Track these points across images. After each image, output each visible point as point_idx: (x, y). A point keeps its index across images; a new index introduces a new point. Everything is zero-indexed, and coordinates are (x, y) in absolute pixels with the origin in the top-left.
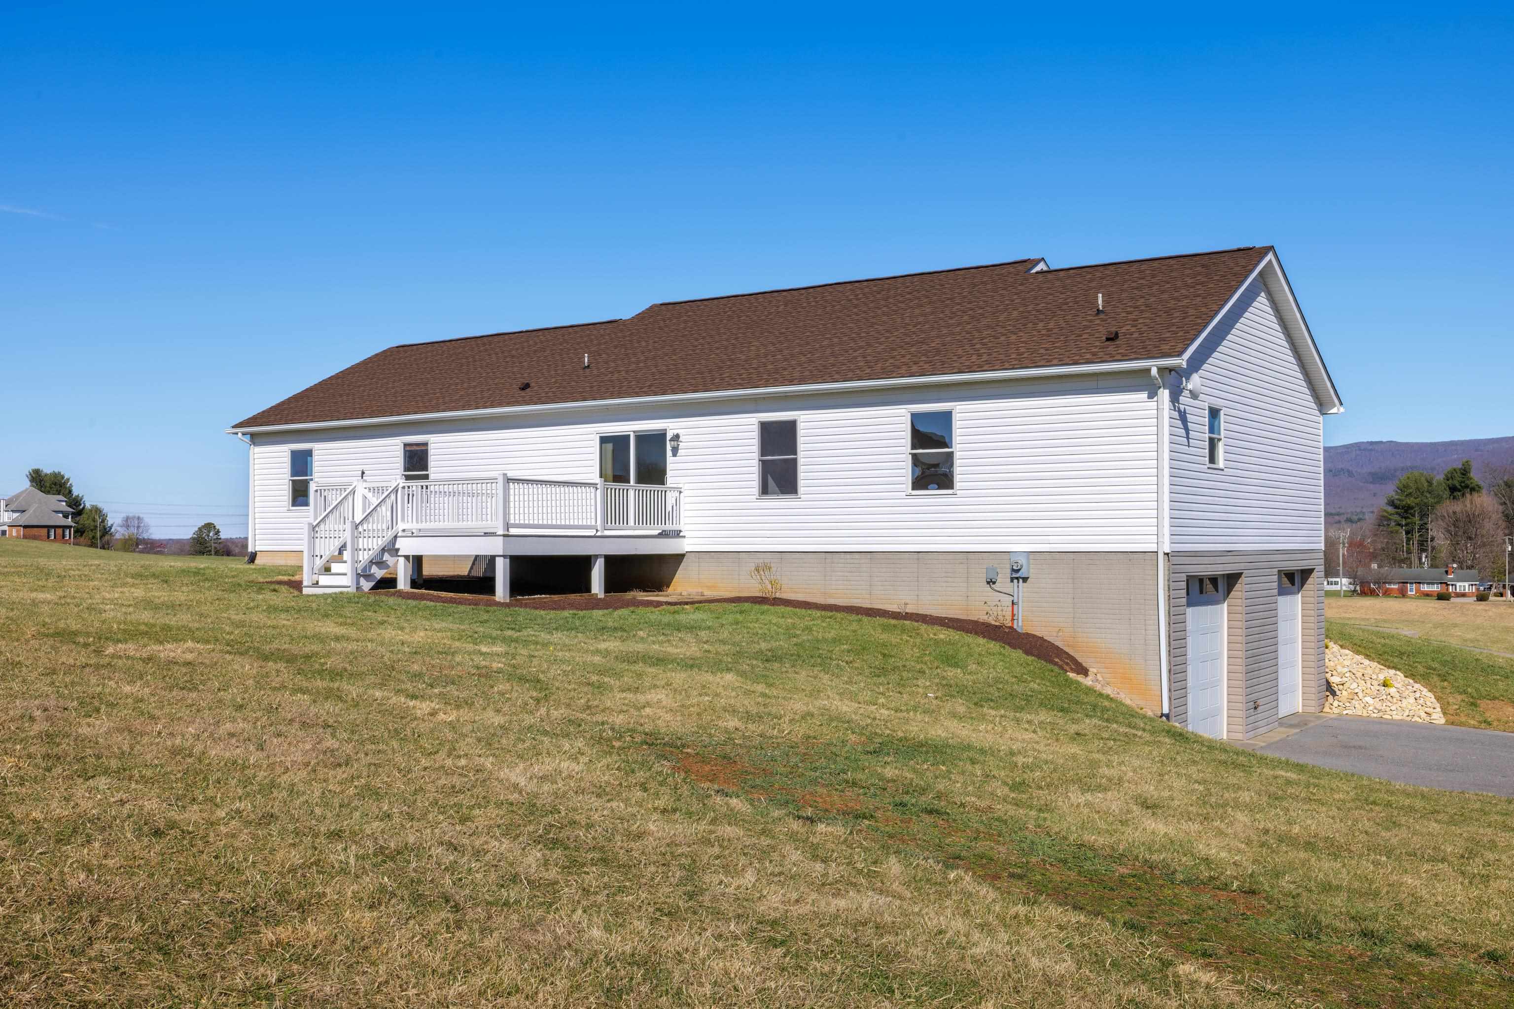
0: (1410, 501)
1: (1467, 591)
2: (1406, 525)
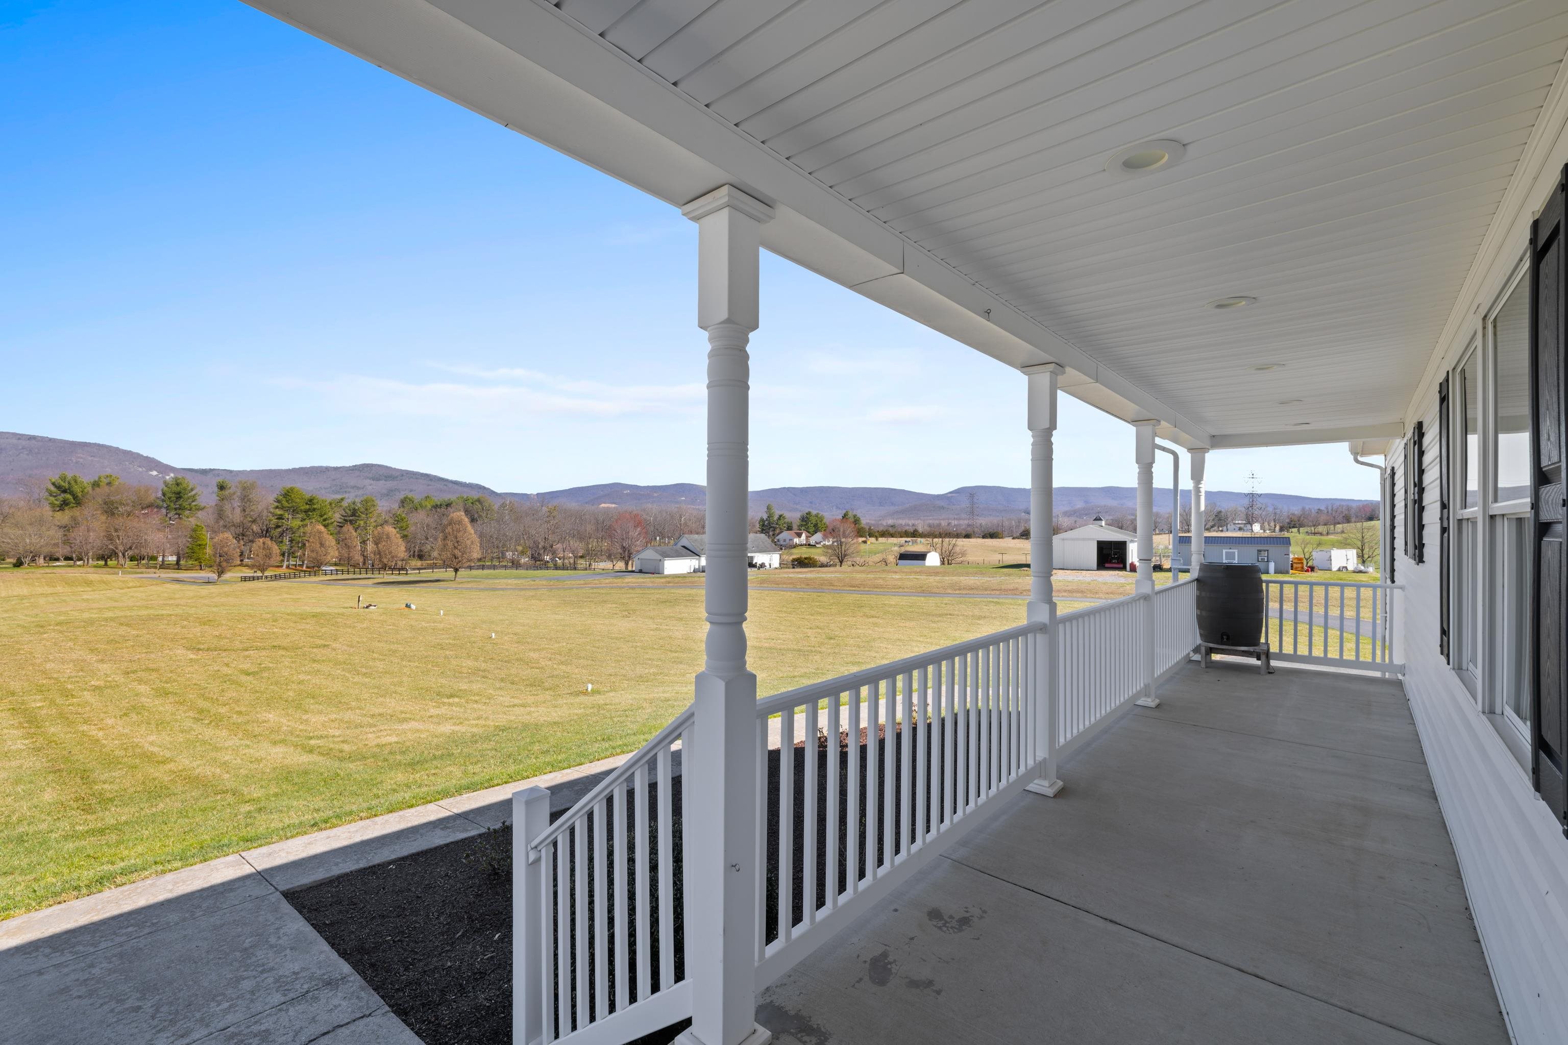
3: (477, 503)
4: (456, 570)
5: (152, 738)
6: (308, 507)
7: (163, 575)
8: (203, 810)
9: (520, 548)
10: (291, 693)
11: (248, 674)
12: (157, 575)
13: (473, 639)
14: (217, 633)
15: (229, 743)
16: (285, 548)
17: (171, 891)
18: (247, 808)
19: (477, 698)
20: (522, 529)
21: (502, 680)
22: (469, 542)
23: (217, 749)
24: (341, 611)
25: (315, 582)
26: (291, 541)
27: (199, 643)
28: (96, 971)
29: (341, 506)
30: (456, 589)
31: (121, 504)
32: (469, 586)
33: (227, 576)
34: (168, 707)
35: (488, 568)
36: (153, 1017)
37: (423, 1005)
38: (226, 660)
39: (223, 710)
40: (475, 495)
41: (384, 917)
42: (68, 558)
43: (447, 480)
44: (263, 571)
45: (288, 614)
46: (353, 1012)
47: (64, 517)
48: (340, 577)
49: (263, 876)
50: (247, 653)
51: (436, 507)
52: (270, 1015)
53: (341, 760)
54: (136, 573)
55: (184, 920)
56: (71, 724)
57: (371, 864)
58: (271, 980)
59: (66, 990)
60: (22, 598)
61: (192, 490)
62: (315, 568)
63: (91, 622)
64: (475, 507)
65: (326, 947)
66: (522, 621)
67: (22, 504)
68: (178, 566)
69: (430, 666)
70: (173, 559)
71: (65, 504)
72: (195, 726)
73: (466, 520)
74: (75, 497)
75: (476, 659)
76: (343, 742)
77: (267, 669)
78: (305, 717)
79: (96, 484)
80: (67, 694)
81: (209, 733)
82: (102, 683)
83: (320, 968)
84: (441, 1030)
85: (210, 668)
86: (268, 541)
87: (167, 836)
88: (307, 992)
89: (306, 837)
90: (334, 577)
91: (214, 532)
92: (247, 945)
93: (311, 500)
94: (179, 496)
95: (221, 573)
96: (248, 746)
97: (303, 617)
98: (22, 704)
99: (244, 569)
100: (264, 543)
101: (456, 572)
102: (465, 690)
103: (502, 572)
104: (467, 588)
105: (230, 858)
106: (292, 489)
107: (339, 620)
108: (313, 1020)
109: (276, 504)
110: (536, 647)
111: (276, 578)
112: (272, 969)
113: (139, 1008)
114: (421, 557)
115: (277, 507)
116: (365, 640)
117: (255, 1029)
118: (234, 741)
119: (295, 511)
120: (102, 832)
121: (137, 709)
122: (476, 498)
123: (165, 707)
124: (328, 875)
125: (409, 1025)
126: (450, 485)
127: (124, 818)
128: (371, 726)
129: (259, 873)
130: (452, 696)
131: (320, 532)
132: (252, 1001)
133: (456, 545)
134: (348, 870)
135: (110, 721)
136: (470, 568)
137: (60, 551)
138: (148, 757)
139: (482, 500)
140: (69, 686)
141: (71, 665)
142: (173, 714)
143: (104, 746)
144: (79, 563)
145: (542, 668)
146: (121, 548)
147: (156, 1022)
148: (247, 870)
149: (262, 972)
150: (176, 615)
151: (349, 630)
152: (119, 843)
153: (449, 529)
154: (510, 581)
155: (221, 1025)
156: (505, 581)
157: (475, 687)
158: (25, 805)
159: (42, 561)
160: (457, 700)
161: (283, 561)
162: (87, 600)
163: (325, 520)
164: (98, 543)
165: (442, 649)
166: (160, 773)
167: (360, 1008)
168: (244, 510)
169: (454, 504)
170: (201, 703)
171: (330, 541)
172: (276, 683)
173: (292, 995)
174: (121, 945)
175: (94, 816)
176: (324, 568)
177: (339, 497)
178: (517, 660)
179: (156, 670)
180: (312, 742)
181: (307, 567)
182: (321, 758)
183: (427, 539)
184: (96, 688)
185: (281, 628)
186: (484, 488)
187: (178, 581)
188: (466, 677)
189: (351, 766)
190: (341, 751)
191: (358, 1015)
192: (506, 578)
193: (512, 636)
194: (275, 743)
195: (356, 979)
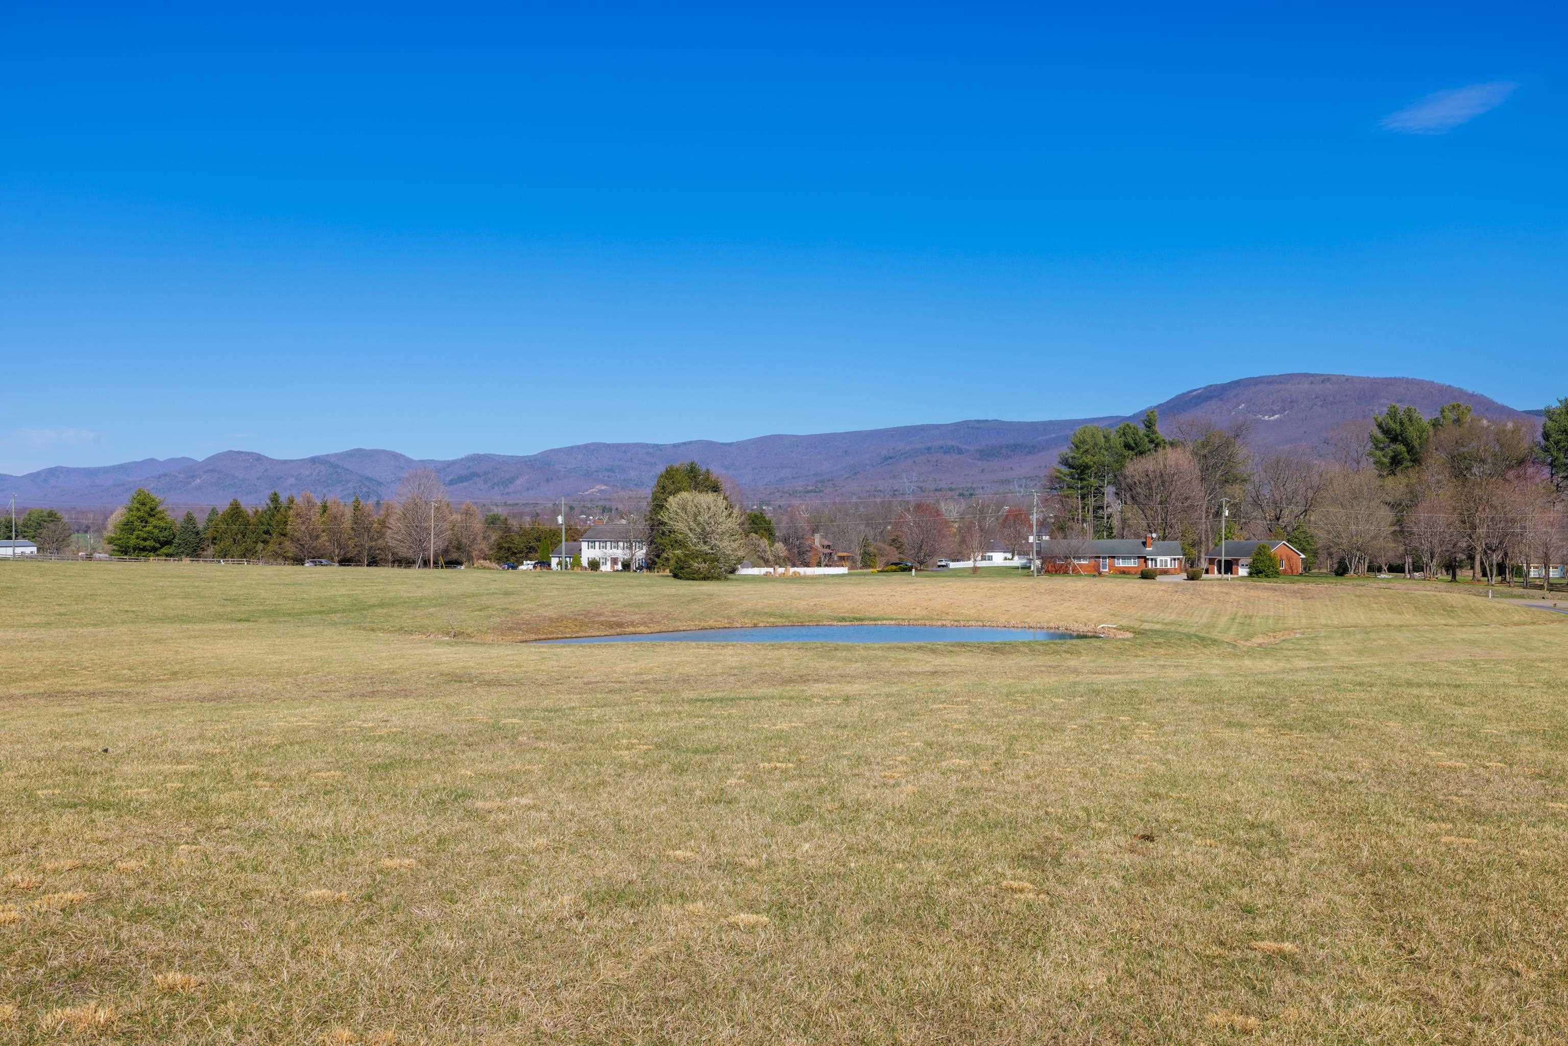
0: (1088, 459)
1: (1169, 567)
2: (1082, 488)
12: (1549, 603)
47: (1396, 485)
71: (1396, 461)
74: (1410, 449)
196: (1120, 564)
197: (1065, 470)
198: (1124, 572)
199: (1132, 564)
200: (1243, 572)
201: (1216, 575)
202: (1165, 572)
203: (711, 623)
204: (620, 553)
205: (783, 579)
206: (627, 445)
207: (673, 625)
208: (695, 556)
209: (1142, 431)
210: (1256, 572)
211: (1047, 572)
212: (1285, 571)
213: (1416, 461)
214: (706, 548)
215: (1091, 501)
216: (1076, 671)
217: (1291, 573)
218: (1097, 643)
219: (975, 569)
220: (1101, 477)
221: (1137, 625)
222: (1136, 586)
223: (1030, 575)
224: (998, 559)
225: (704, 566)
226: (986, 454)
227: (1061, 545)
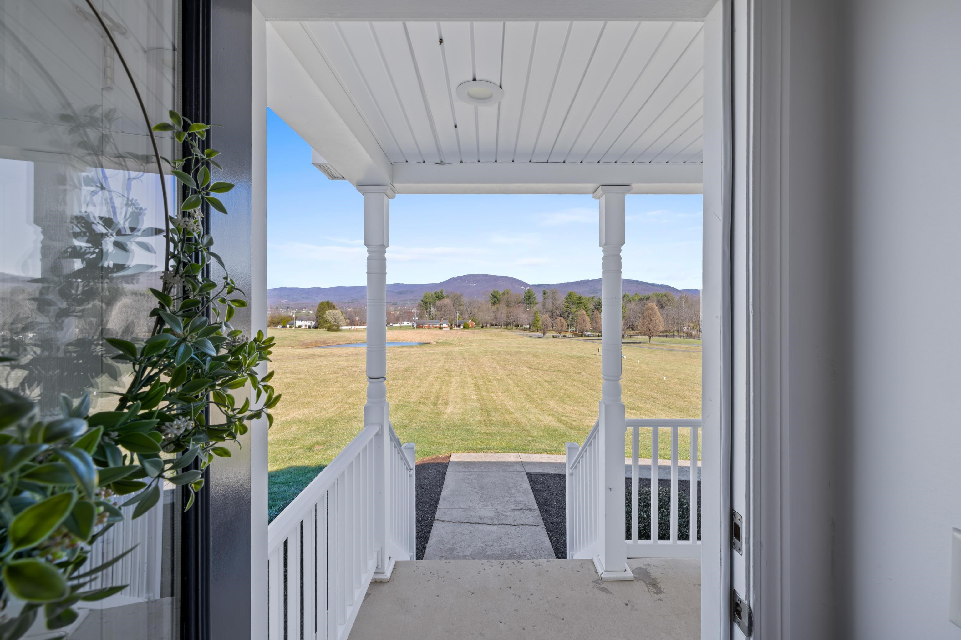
3: (665, 297)
4: (650, 337)
5: (510, 403)
6: (578, 301)
7: (525, 334)
8: (517, 435)
9: (692, 325)
10: (561, 394)
11: (547, 382)
13: (653, 379)
14: (538, 362)
15: (534, 411)
16: (569, 322)
17: (496, 459)
18: (530, 439)
19: (646, 413)
20: (693, 313)
21: (664, 405)
22: (657, 321)
23: (529, 413)
24: (591, 356)
25: (581, 340)
26: (572, 319)
27: (532, 365)
28: (472, 477)
29: (593, 301)
30: (650, 348)
31: (511, 302)
32: (658, 347)
33: (547, 335)
34: (518, 392)
35: (671, 337)
36: (481, 497)
37: (557, 532)
38: (540, 374)
39: (535, 397)
40: (663, 292)
41: (556, 495)
42: (496, 325)
43: (648, 284)
44: (560, 333)
45: (566, 356)
46: (533, 522)
47: (494, 308)
48: (592, 338)
49: (523, 464)
50: (548, 372)
51: (641, 300)
52: (509, 511)
53: (570, 428)
54: (516, 332)
55: (497, 470)
56: (489, 392)
57: (559, 473)
58: (513, 500)
59: (464, 479)
60: (483, 340)
61: (534, 295)
62: (581, 333)
63: (499, 352)
64: (663, 299)
65: (533, 497)
66: (685, 371)
67: (483, 302)
68: (530, 330)
69: (626, 391)
70: (528, 326)
72: (524, 401)
73: (656, 308)
74: (498, 299)
75: (652, 391)
76: (574, 421)
77: (554, 381)
78: (564, 406)
79: (504, 294)
80: (489, 381)
81: (528, 405)
82: (499, 378)
83: (528, 503)
84: (559, 543)
85: (534, 377)
86: (562, 319)
87: (503, 441)
88: (522, 509)
89: (541, 455)
90: (589, 338)
91: (542, 314)
92: (510, 486)
93: (580, 298)
94: (529, 297)
95: (544, 334)
96: (539, 414)
97: (572, 358)
98: (477, 382)
99: (553, 332)
100: (560, 320)
101: (650, 338)
102: (641, 407)
103: (678, 339)
104: (655, 349)
105: (515, 454)
106: (572, 293)
107: (588, 361)
108: (520, 519)
109: (566, 300)
110: (690, 389)
111: (566, 337)
112: (514, 497)
113: (478, 493)
114: (633, 329)
115: (566, 302)
116: (597, 372)
117: (504, 513)
118: (536, 411)
119: (573, 303)
120: (487, 434)
121: (508, 390)
122: (664, 294)
123: (516, 391)
124: (543, 472)
125: (549, 536)
126: (650, 286)
127: (494, 431)
128: (590, 416)
129: (522, 462)
130: (633, 409)
131: (583, 315)
132: (506, 504)
133: (650, 322)
134: (550, 473)
135: (500, 394)
136: (659, 336)
137: (494, 322)
138: (507, 411)
139: (667, 295)
140: (490, 378)
141: (492, 369)
142: (519, 395)
143: (496, 403)
144: (499, 327)
145: (691, 402)
146: (511, 321)
147: (481, 499)
148: (519, 460)
149: (512, 497)
150: (526, 352)
151: (591, 366)
152: (490, 439)
153: (646, 313)
154: (682, 346)
155: (496, 508)
156: (679, 345)
157: (647, 406)
158: (472, 419)
159: (489, 326)
160: (635, 412)
161: (568, 329)
162: (501, 343)
163: (586, 308)
164: (504, 319)
165: (634, 382)
166: (508, 417)
167: (535, 522)
168: (553, 304)
169: (651, 298)
170: (529, 393)
171: (588, 319)
172: (556, 388)
173: (517, 508)
174: (479, 472)
175: (487, 428)
176: (586, 333)
177: (593, 295)
178: (676, 395)
179: (516, 375)
180: (563, 418)
181: (579, 332)
182: (563, 426)
183: (636, 318)
184: (498, 380)
185: (563, 362)
186: (670, 287)
187: (529, 336)
188: (643, 400)
189: (573, 432)
190: (572, 425)
191: (534, 524)
192: (680, 343)
193: (676, 380)
194: (549, 415)
195: (538, 512)
196: (435, 326)
197: (422, 303)
198: (436, 328)
199: (437, 325)
200: (462, 327)
201: (456, 328)
202: (445, 327)
203: (347, 342)
204: (308, 323)
205: (353, 330)
206: (293, 288)
207: (339, 343)
208: (334, 325)
209: (440, 294)
210: (464, 328)
211: (418, 328)
212: (471, 327)
213: (499, 302)
214: (336, 324)
215: (428, 310)
216: (426, 351)
217: (472, 327)
218: (429, 345)
219: (401, 327)
220: (430, 304)
221: (437, 341)
222: (438, 331)
223: (414, 329)
224: (405, 324)
225: (335, 328)
226: (400, 293)
227: (421, 321)
